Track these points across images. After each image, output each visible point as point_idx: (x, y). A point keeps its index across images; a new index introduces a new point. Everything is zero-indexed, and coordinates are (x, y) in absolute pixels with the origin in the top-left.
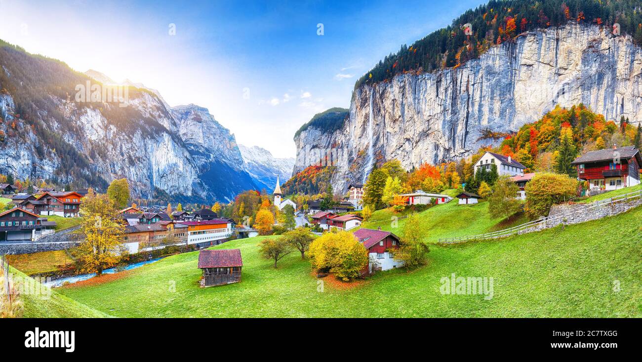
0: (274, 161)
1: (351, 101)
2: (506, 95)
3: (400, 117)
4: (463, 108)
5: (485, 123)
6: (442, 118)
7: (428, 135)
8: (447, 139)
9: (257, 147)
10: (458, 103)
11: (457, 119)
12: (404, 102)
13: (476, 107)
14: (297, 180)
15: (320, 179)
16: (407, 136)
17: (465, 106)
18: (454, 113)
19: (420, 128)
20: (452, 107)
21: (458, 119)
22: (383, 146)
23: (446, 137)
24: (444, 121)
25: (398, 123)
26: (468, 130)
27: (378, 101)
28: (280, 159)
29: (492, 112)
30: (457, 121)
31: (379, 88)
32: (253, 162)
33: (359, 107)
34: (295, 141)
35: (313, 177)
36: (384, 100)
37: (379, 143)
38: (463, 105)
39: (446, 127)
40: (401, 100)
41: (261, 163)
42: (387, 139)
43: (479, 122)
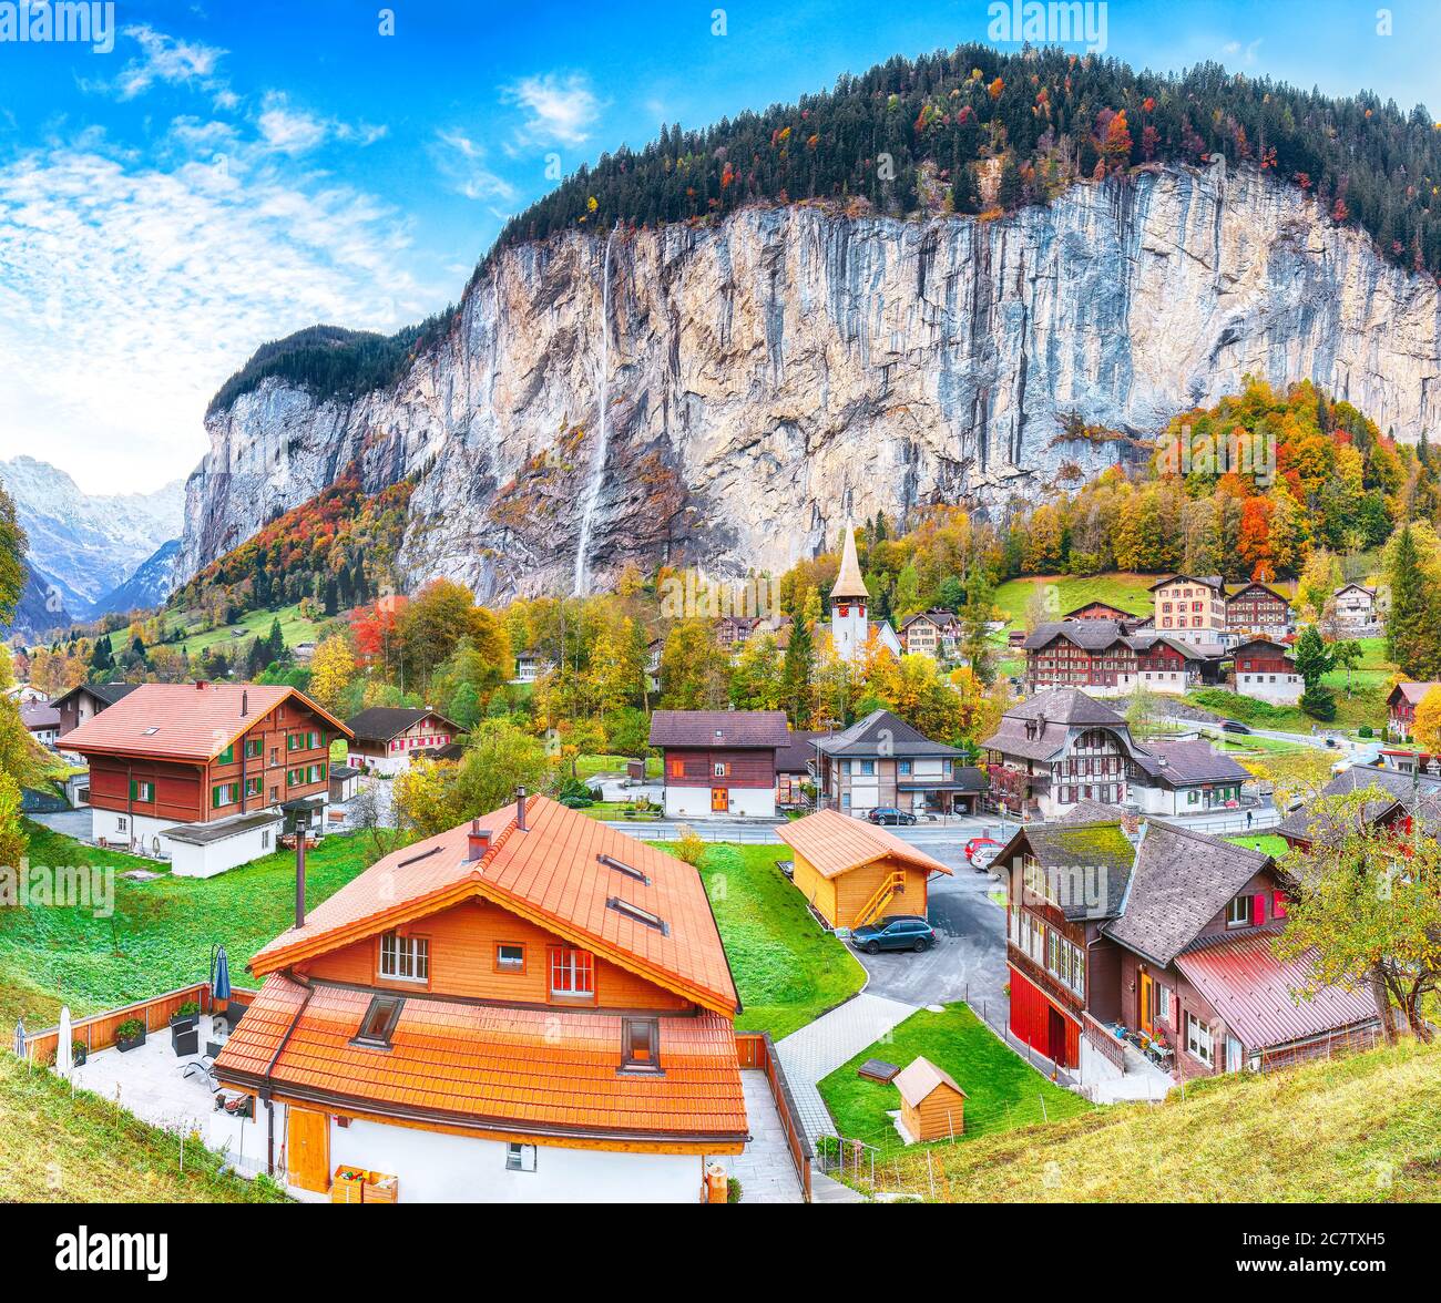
3: (756, 346)
4: (1011, 343)
6: (937, 362)
7: (880, 413)
8: (957, 430)
10: (995, 325)
11: (995, 372)
12: (782, 299)
16: (784, 407)
17: (1016, 339)
18: (980, 352)
19: (850, 386)
20: (973, 334)
21: (996, 376)
22: (663, 440)
23: (956, 427)
24: (946, 374)
25: (746, 365)
27: (640, 285)
30: (994, 381)
31: (660, 244)
37: (644, 427)
38: (1013, 334)
39: (955, 393)
42: (685, 416)
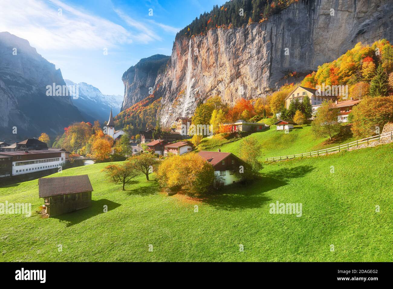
0: (103, 98)
1: (173, 50)
2: (305, 41)
3: (214, 63)
4: (267, 54)
5: (286, 65)
6: (249, 63)
7: (237, 78)
9: (85, 84)
10: (263, 50)
11: (263, 63)
12: (217, 52)
13: (279, 53)
14: (126, 114)
15: (147, 114)
18: (259, 58)
19: (231, 72)
20: (258, 54)
23: (253, 79)
24: (251, 65)
25: (212, 68)
26: (272, 72)
28: (109, 96)
29: (293, 57)
30: (262, 65)
31: (196, 39)
32: (82, 98)
33: (180, 55)
34: (123, 80)
35: (140, 112)
36: (200, 50)
39: (253, 70)
40: (214, 49)
41: (89, 98)
42: (204, 81)
43: (282, 65)
